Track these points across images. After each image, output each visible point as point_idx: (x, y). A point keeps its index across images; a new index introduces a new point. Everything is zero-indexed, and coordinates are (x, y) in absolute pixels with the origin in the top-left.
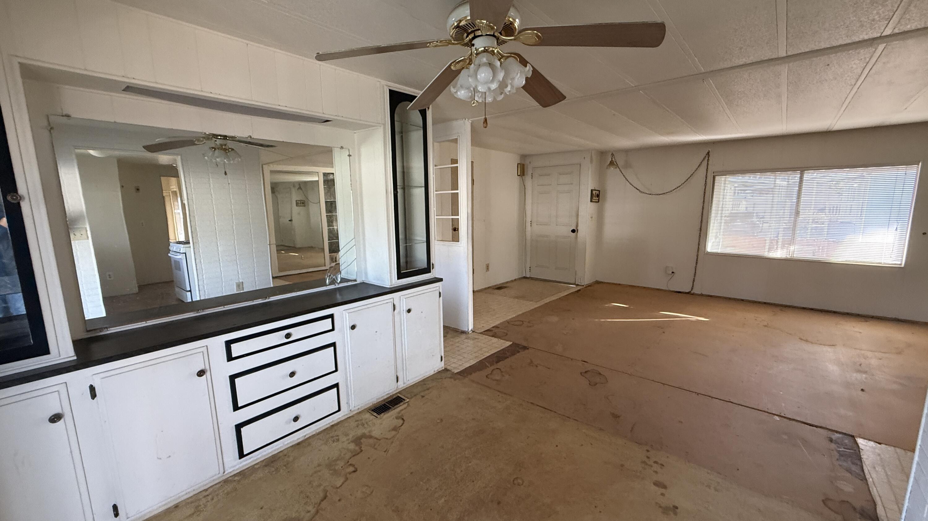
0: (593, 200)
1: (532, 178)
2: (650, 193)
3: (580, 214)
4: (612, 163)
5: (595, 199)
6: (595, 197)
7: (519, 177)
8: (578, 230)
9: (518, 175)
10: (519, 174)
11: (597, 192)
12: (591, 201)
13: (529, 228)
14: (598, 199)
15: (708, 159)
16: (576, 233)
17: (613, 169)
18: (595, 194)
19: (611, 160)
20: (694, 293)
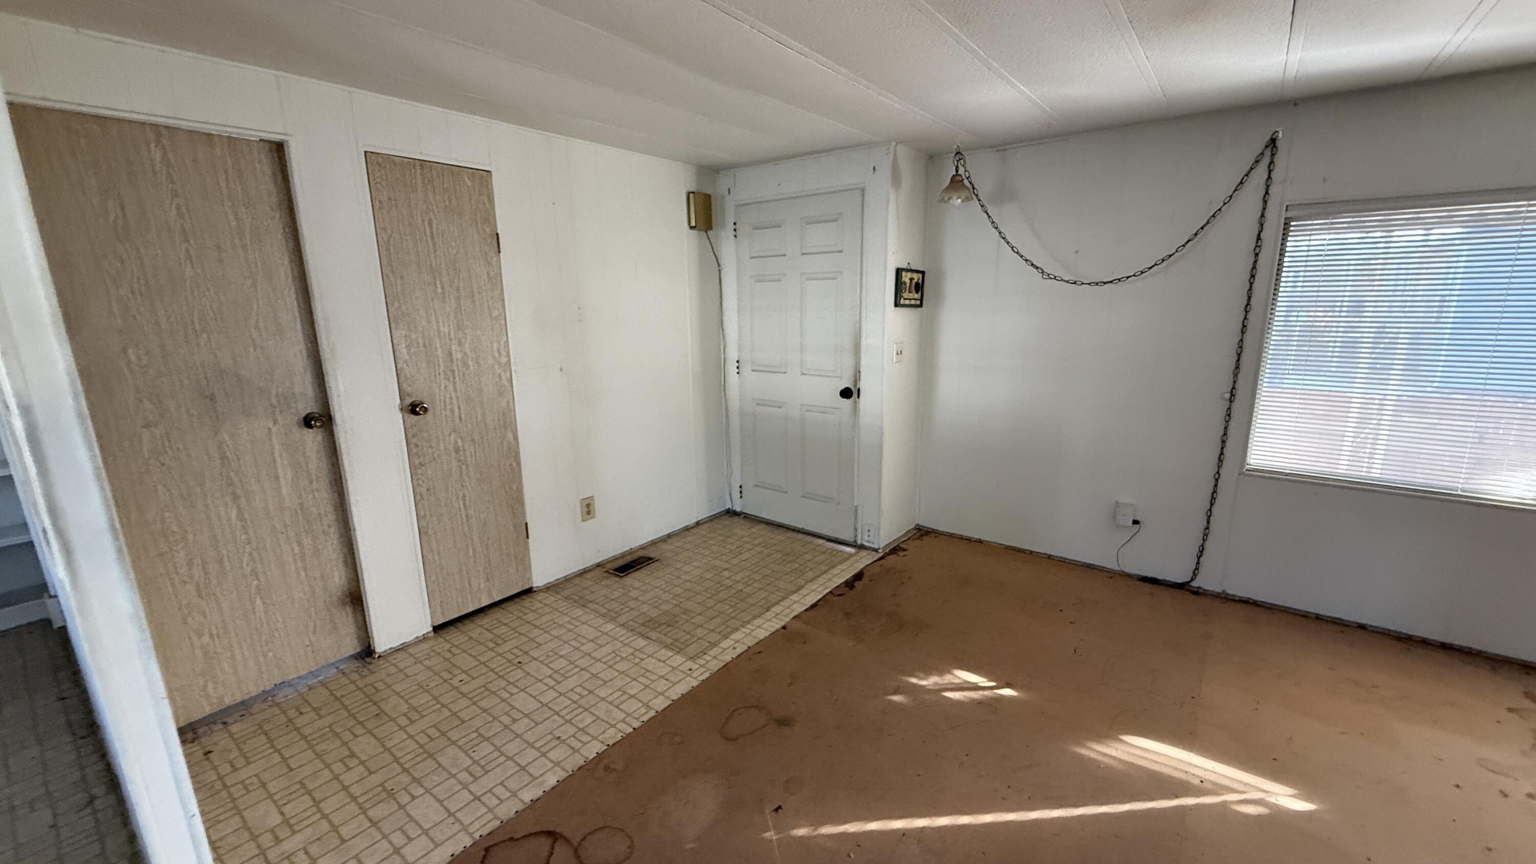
0: (902, 302)
1: (735, 236)
2: (1072, 278)
3: (864, 343)
4: (956, 183)
5: (910, 296)
6: (910, 291)
7: (692, 231)
8: (859, 390)
9: (691, 227)
10: (693, 224)
11: (917, 277)
12: (897, 305)
13: (733, 378)
14: (917, 296)
15: (1272, 162)
16: (853, 398)
17: (960, 200)
18: (908, 282)
19: (954, 173)
20: (1199, 588)
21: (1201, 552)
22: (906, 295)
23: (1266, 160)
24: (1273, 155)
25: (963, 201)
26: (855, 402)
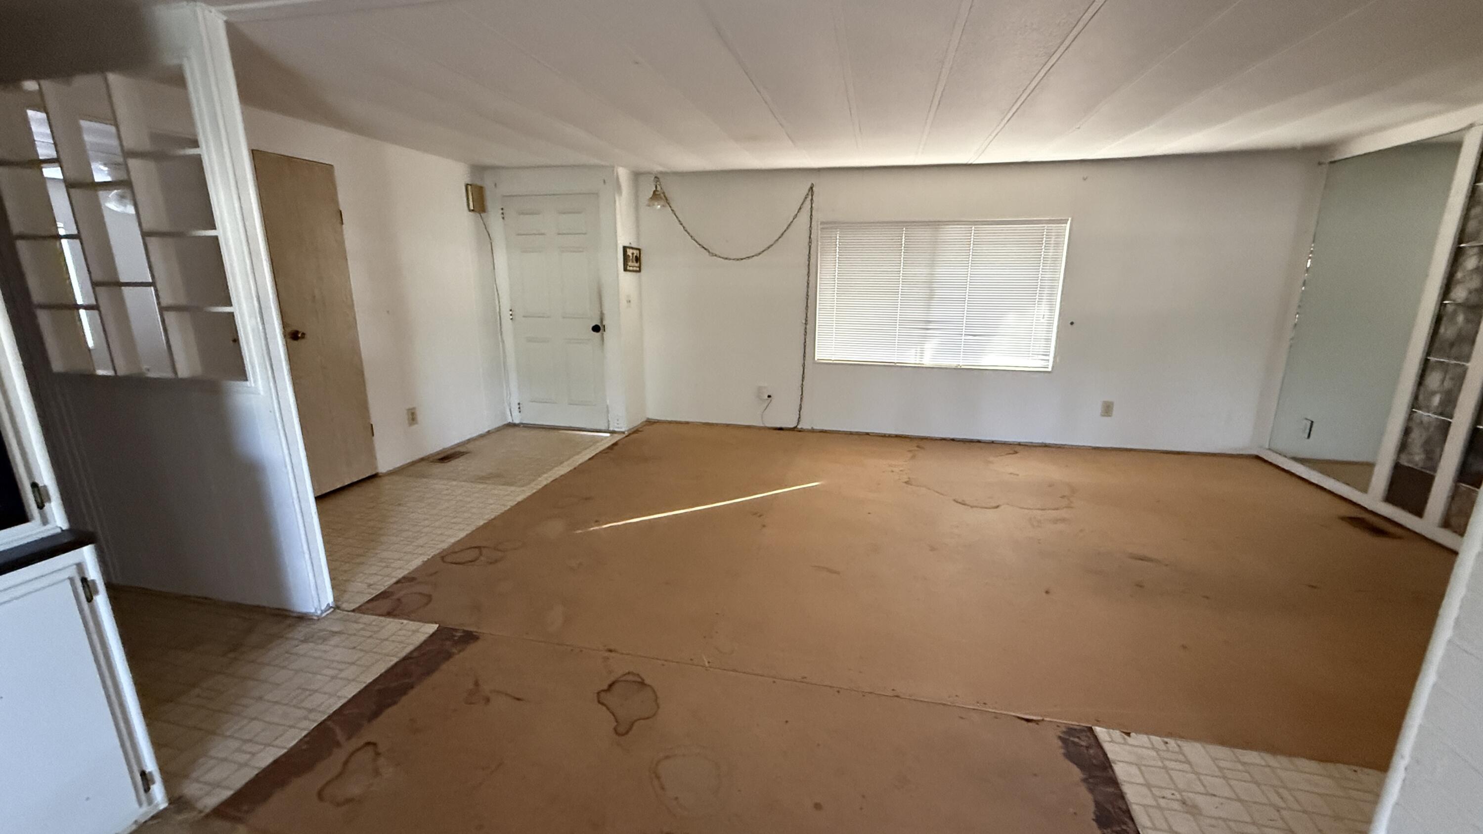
0: (628, 268)
1: (503, 218)
2: (726, 256)
4: (656, 196)
5: (632, 264)
6: (632, 262)
7: (471, 213)
8: (604, 326)
9: (470, 210)
10: (472, 208)
11: (636, 252)
12: (625, 270)
13: (507, 323)
14: (637, 265)
15: (812, 199)
16: (601, 331)
17: (659, 206)
18: (630, 255)
19: (655, 189)
20: (801, 428)
21: (801, 408)
22: (630, 264)
23: (810, 197)
24: (812, 196)
25: (661, 207)
26: (603, 334)
